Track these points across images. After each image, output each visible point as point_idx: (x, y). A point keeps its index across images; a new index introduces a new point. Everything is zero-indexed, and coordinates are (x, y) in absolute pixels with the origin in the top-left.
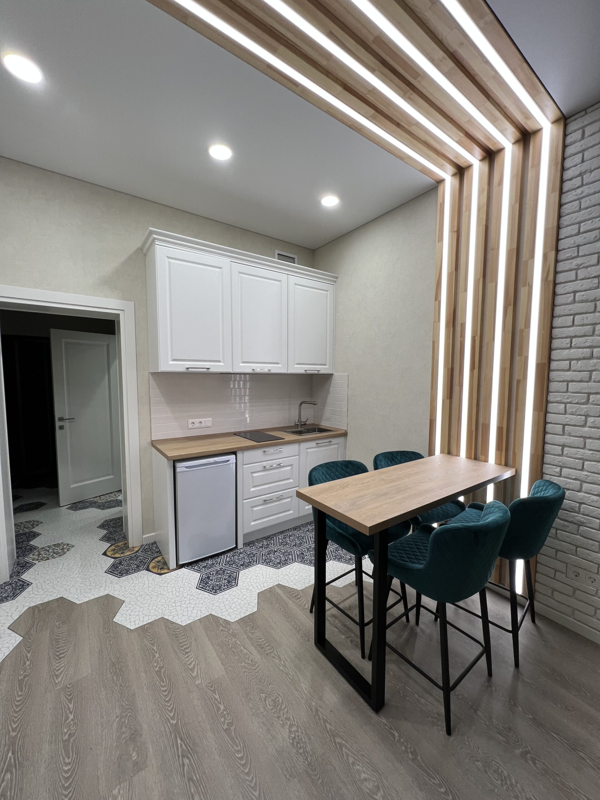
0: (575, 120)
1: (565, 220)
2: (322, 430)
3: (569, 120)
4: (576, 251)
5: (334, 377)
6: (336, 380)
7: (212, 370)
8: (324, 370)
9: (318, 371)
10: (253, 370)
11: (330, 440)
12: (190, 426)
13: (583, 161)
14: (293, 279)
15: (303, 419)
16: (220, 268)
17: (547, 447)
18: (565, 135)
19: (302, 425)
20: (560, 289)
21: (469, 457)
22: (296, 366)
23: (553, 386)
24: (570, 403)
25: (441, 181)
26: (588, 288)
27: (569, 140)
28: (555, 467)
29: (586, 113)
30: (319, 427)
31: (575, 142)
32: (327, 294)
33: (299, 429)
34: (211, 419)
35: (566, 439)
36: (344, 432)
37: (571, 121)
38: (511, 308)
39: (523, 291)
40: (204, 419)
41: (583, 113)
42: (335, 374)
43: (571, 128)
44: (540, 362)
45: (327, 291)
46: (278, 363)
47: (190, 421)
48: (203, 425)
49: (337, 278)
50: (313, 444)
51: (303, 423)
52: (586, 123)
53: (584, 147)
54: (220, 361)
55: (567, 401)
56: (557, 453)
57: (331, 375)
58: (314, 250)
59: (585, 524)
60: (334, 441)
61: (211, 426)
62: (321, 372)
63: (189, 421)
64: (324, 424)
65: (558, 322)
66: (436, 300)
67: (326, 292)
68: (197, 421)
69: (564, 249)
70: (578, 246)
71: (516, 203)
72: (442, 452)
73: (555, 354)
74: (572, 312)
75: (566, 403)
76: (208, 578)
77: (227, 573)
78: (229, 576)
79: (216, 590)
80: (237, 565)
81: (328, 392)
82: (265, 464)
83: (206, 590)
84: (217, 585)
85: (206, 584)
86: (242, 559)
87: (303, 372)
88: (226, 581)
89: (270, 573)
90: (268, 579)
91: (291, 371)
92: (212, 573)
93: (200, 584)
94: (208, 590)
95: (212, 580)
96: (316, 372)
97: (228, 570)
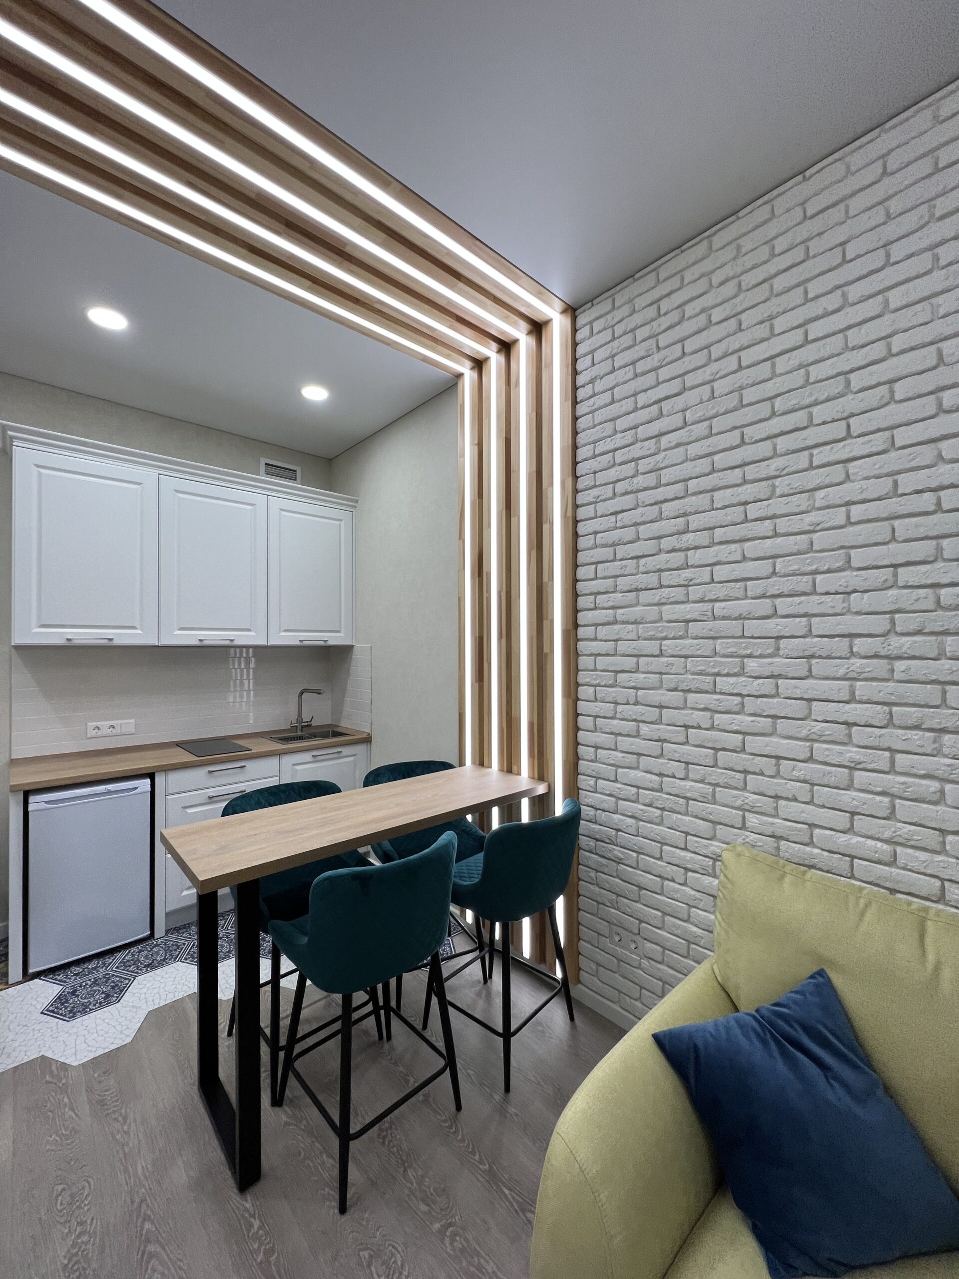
0: (584, 311)
1: (582, 438)
2: (336, 734)
3: (577, 312)
4: (593, 478)
5: (355, 649)
6: (358, 656)
7: (117, 642)
8: (334, 639)
9: (325, 641)
10: (200, 640)
11: (339, 749)
12: (92, 733)
13: (593, 364)
14: (277, 502)
15: (306, 718)
16: (139, 484)
17: (581, 749)
18: (575, 331)
19: (302, 727)
20: (582, 529)
21: (501, 770)
22: (283, 634)
23: (584, 662)
24: (599, 685)
26: (607, 528)
27: (579, 337)
28: (589, 778)
29: (593, 305)
30: (336, 730)
31: (583, 340)
32: (340, 525)
33: (299, 733)
34: (132, 721)
35: (599, 737)
36: (365, 736)
37: (580, 313)
38: (534, 553)
39: (546, 527)
40: (119, 722)
41: (589, 305)
42: (357, 645)
43: (582, 320)
45: (341, 520)
46: (249, 630)
47: (91, 724)
48: (118, 730)
49: (357, 502)
50: (308, 756)
51: (306, 724)
52: (593, 317)
53: (593, 347)
54: (134, 628)
55: (596, 682)
56: (590, 759)
57: (349, 648)
58: (330, 460)
59: (623, 861)
60: (346, 751)
61: (134, 732)
62: (330, 643)
63: (90, 724)
64: (345, 724)
65: (581, 572)
66: (460, 539)
67: (338, 523)
68: (104, 724)
69: (582, 476)
70: (595, 472)
71: (532, 412)
72: (473, 763)
73: (582, 618)
74: (593, 560)
75: (595, 686)
76: (73, 993)
77: (113, 982)
78: (113, 987)
79: (75, 1013)
80: (138, 967)
81: (348, 673)
82: (211, 792)
83: (58, 1014)
84: (83, 1004)
85: (62, 1004)
86: (152, 955)
87: (297, 643)
88: (103, 996)
89: (189, 976)
90: (179, 987)
91: (273, 642)
92: (84, 984)
93: (52, 1005)
94: (61, 1014)
95: (78, 996)
96: (322, 643)
97: (117, 976)
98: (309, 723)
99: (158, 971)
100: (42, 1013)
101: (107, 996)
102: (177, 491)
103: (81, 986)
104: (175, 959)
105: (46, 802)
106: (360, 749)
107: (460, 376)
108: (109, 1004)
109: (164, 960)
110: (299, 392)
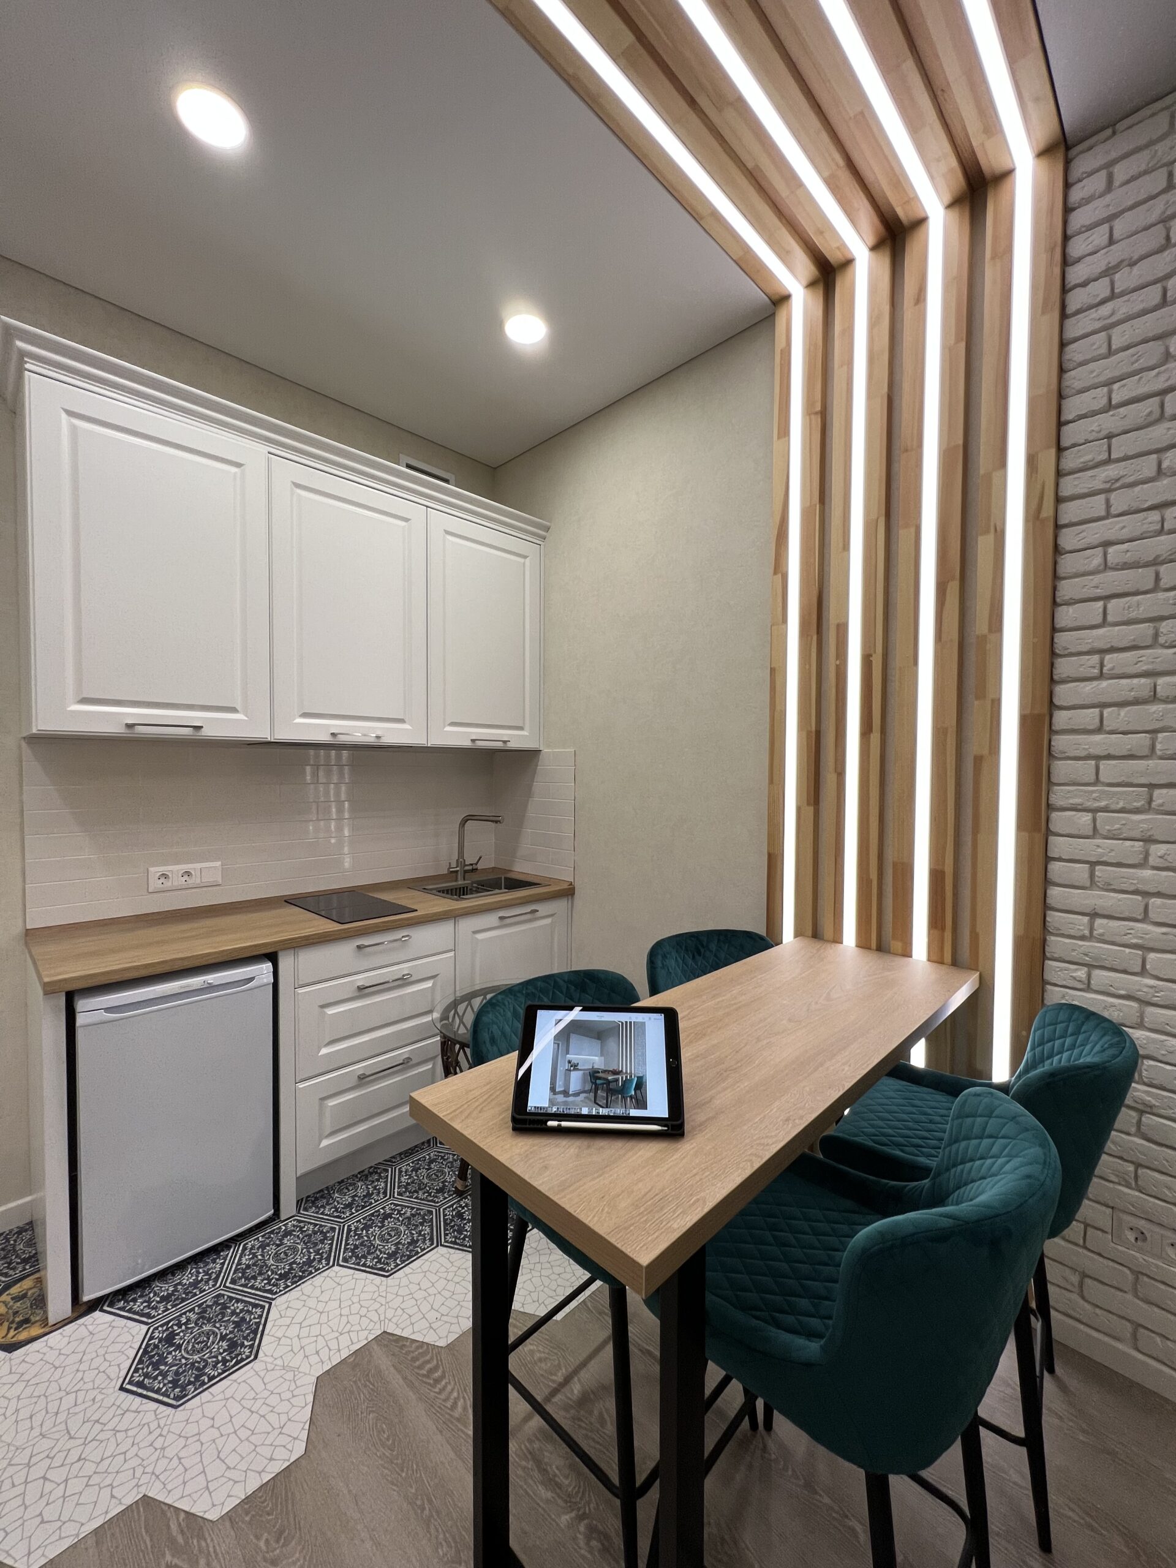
0: (1090, 148)
1: (1076, 378)
2: (514, 884)
3: (1073, 152)
4: (1105, 447)
5: (542, 757)
6: (545, 764)
7: (209, 732)
8: (518, 740)
9: (505, 742)
10: (333, 734)
11: (533, 907)
12: (155, 884)
13: (1111, 241)
14: (440, 519)
15: (470, 859)
16: (239, 465)
17: (1053, 917)
18: (1067, 186)
19: (466, 872)
20: (1068, 539)
21: (863, 943)
22: (448, 729)
24: (1105, 810)
26: (1137, 533)
27: (1076, 194)
28: (1075, 967)
29: (1114, 133)
30: (510, 875)
31: (1087, 201)
32: (524, 563)
33: (460, 882)
34: (218, 864)
35: (1100, 897)
36: (565, 886)
37: (1078, 155)
38: (954, 587)
39: (983, 544)
40: (198, 866)
41: (1109, 131)
42: (545, 750)
43: (1078, 169)
44: (1028, 712)
45: (525, 557)
46: (401, 721)
47: (156, 870)
48: (195, 880)
49: (547, 529)
50: (492, 919)
51: (470, 868)
52: (1114, 155)
53: (1112, 210)
54: (233, 710)
55: (1096, 804)
56: (1080, 934)
57: (536, 753)
58: (495, 468)
59: (1155, 1110)
60: (543, 908)
61: (220, 882)
62: (513, 745)
63: (152, 869)
64: (522, 868)
65: (1066, 616)
66: (775, 573)
67: (521, 560)
68: (175, 869)
69: (1074, 445)
70: (1110, 437)
71: (957, 341)
72: (798, 933)
73: (1064, 693)
74: (1099, 592)
75: (1094, 811)
76: (169, 1340)
77: (234, 1313)
78: (237, 1325)
79: (183, 1388)
80: (269, 1279)
81: (529, 793)
82: (361, 979)
83: (152, 1390)
84: (193, 1364)
85: (156, 1366)
86: (286, 1254)
87: (467, 743)
88: (225, 1344)
89: (363, 1296)
90: (354, 1319)
91: (437, 740)
92: (184, 1320)
93: (136, 1370)
94: (158, 1392)
95: (179, 1347)
96: (499, 745)
97: (238, 1301)
98: (475, 867)
99: (307, 1287)
100: (122, 1389)
101: (233, 1345)
102: (297, 486)
103: (179, 1325)
104: (328, 1260)
105: (108, 1010)
106: (559, 906)
107: (781, 300)
108: (240, 1363)
109: (309, 1262)
110: (500, 325)
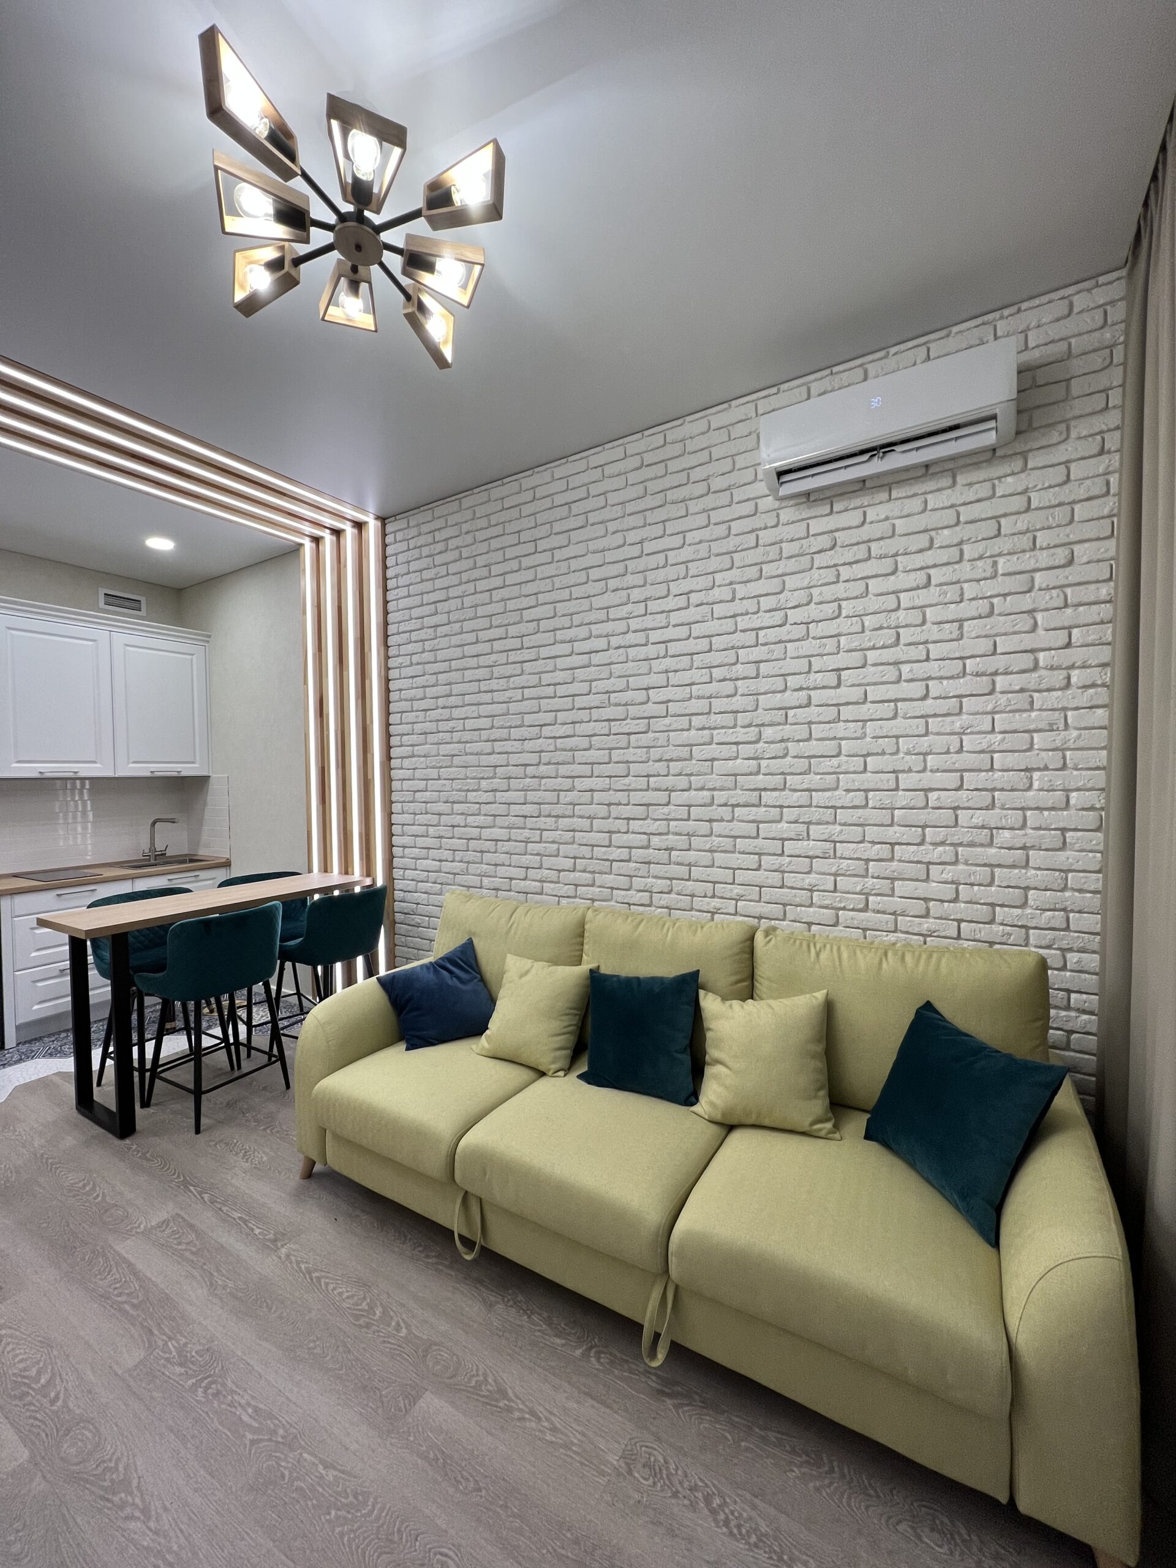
0: (390, 523)
1: (390, 618)
3: (386, 521)
4: (398, 650)
5: (212, 781)
6: (213, 785)
8: (189, 770)
9: (179, 772)
10: (40, 773)
11: (196, 873)
13: (396, 564)
14: (121, 638)
15: (159, 846)
17: (395, 850)
18: (383, 535)
19: (156, 855)
20: (393, 686)
21: (340, 873)
22: (131, 765)
23: (396, 785)
24: (405, 802)
25: (301, 545)
26: (407, 687)
27: (387, 540)
28: (400, 870)
29: (396, 519)
31: (389, 544)
32: (192, 659)
33: (152, 861)
36: (224, 860)
37: (387, 523)
41: (393, 519)
42: (213, 776)
43: (389, 528)
45: (192, 655)
46: (94, 762)
49: (209, 637)
50: (162, 880)
51: (157, 853)
52: (395, 529)
53: (396, 551)
55: (402, 799)
56: (400, 856)
57: (205, 779)
58: (180, 591)
60: (203, 874)
62: (184, 774)
64: (202, 852)
66: (305, 684)
67: (189, 657)
69: (391, 646)
71: (357, 590)
72: (320, 870)
73: (394, 752)
75: (402, 802)
81: (205, 804)
87: (148, 774)
91: (121, 773)
96: (175, 774)
98: (163, 852)
102: (9, 628)
104: (32, 1058)
106: (219, 873)
107: (303, 548)
